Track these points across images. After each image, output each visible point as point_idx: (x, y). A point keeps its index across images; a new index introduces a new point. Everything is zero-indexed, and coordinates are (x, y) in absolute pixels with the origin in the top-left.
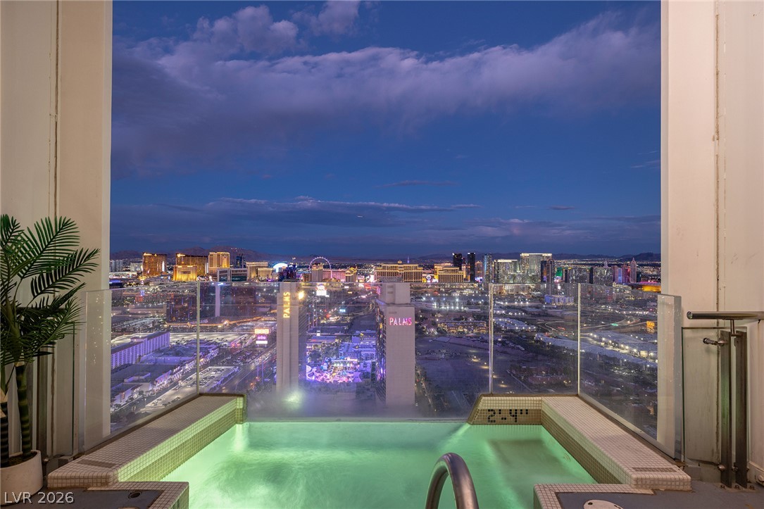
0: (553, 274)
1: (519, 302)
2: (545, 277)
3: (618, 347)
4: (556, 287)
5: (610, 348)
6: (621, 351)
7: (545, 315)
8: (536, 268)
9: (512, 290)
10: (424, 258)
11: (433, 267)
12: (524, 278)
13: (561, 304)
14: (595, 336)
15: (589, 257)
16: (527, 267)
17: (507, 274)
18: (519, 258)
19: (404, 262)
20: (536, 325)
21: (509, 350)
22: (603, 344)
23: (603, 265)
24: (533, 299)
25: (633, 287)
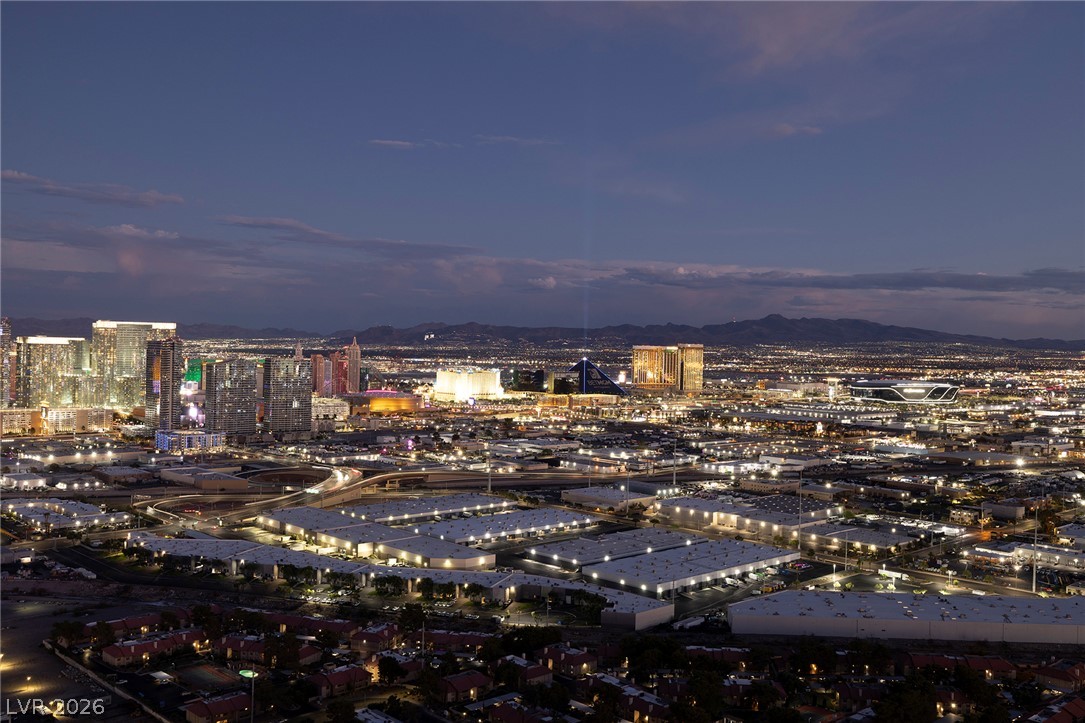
0: (178, 377)
1: (86, 452)
2: (157, 383)
3: (317, 542)
4: (185, 410)
5: (301, 546)
6: (323, 551)
7: (154, 483)
8: (135, 358)
9: (68, 422)
12: (102, 387)
13: (195, 451)
14: (271, 523)
15: (263, 333)
16: (110, 359)
17: (54, 378)
18: (88, 333)
20: (129, 510)
21: (48, 585)
22: (286, 539)
23: (293, 353)
24: (125, 443)
25: (351, 402)
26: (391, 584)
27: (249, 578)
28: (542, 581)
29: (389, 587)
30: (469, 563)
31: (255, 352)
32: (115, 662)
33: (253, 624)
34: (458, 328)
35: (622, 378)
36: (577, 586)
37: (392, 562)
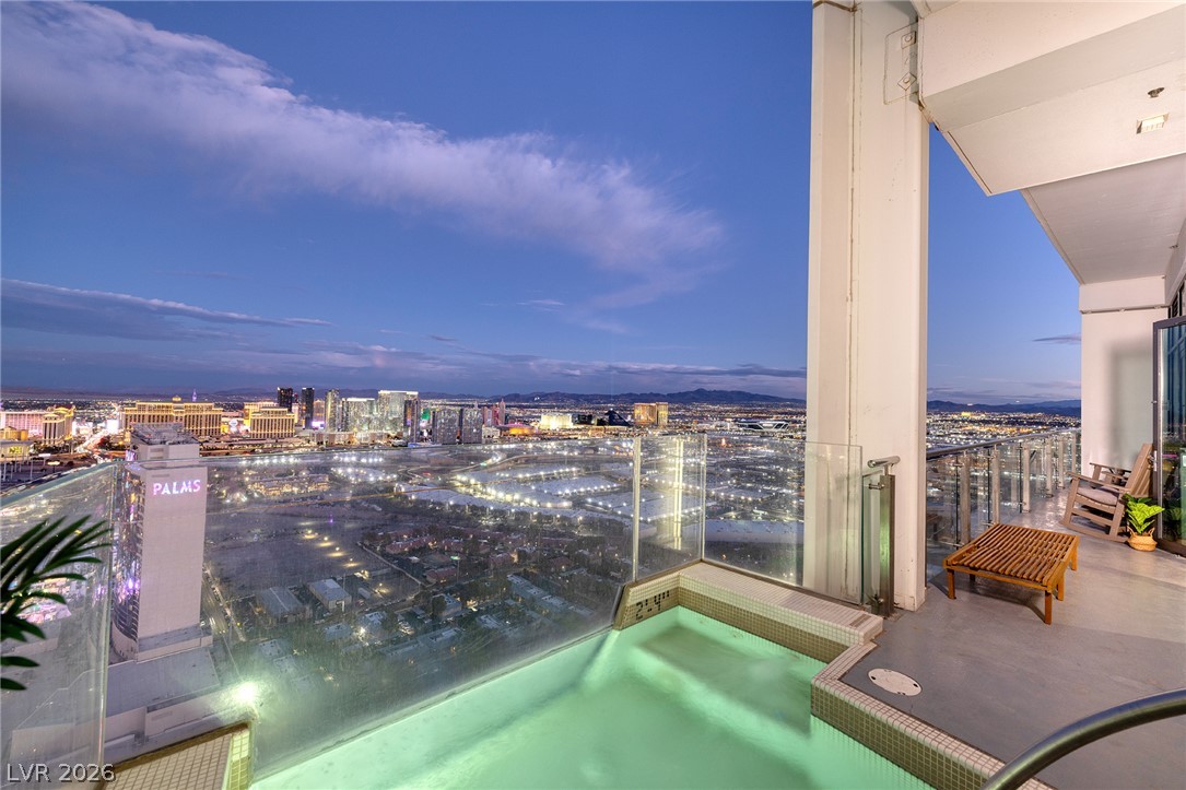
0: (419, 417)
2: (409, 420)
3: (486, 493)
4: (422, 433)
5: (478, 496)
6: (490, 498)
8: (398, 409)
9: (366, 439)
10: (225, 394)
11: (241, 407)
12: (382, 423)
15: (458, 397)
16: (387, 408)
17: (360, 418)
18: (376, 396)
19: (186, 398)
20: (396, 473)
21: (359, 514)
22: (471, 491)
23: (473, 406)
25: (501, 429)
26: (522, 515)
27: (454, 511)
28: (595, 514)
29: (522, 517)
30: (559, 505)
31: (454, 405)
32: (392, 552)
33: (458, 534)
34: (551, 394)
35: (629, 418)
36: (611, 517)
37: (522, 504)
